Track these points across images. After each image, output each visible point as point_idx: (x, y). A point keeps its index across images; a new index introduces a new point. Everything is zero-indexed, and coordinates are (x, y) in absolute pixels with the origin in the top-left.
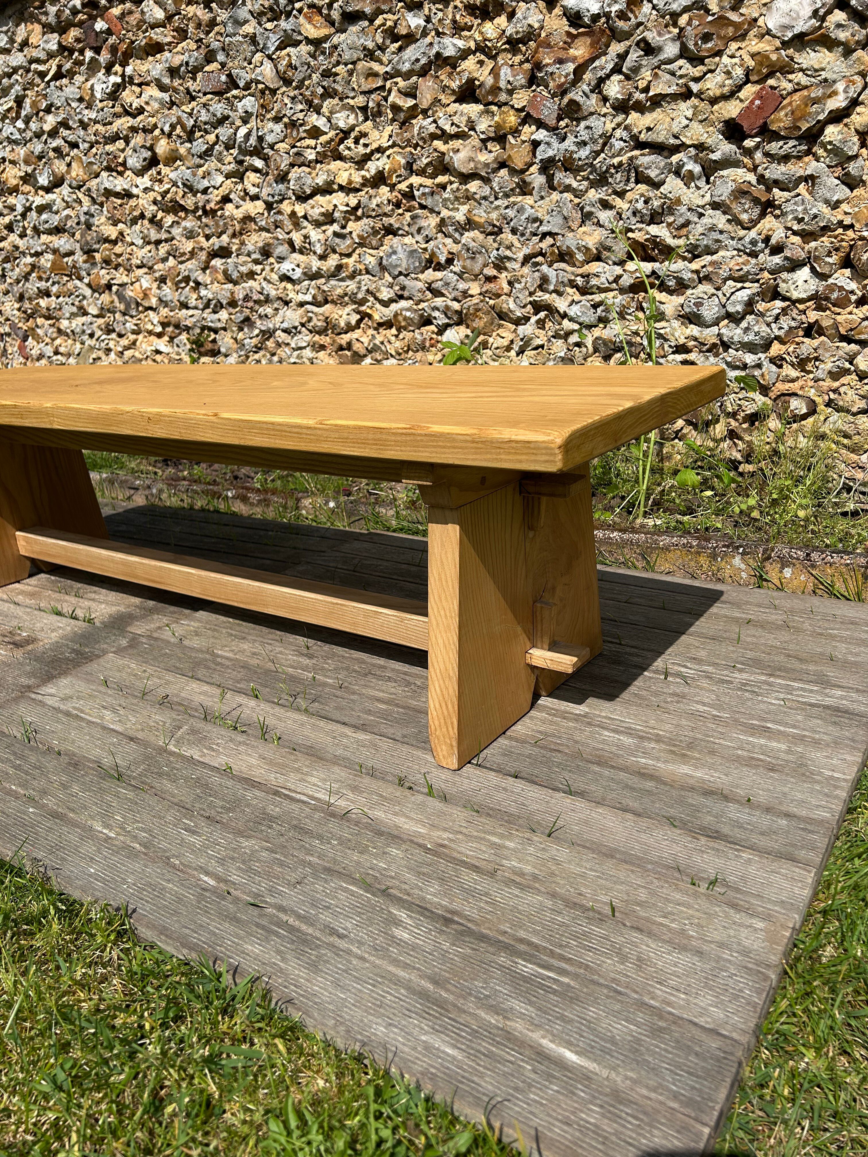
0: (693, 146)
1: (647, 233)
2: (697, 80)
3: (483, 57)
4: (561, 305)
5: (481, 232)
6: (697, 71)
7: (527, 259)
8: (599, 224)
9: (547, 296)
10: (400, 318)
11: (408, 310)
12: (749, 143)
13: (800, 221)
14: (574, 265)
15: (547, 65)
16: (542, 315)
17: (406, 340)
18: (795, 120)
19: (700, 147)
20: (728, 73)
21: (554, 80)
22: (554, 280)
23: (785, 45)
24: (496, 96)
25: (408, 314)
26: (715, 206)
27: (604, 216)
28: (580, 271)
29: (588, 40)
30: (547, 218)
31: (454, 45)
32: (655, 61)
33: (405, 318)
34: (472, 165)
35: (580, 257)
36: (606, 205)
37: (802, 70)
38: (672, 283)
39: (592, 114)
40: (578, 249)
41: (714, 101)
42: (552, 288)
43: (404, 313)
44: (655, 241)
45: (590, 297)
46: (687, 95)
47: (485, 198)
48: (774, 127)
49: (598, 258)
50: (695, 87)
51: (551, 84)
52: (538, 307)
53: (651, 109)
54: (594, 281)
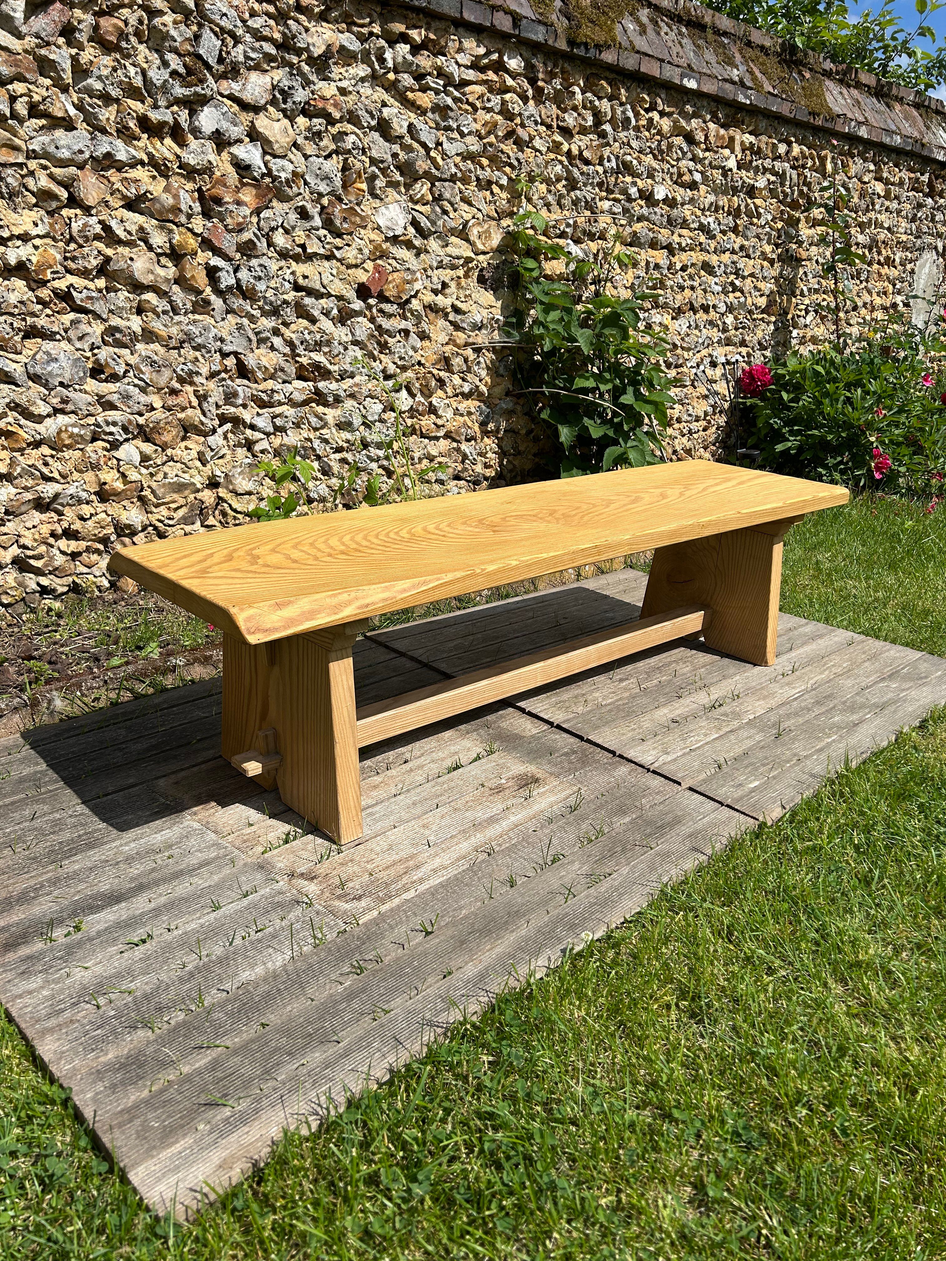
0: (336, 296)
1: (310, 358)
2: (338, 248)
3: (156, 174)
4: (247, 416)
5: (162, 346)
6: (338, 242)
7: (212, 375)
8: (272, 348)
9: (233, 410)
10: (64, 435)
11: (73, 425)
12: (372, 301)
13: (401, 358)
14: (256, 382)
15: (228, 203)
16: (228, 426)
17: (72, 461)
18: (399, 292)
19: (340, 298)
20: (360, 250)
21: (232, 218)
22: (241, 395)
23: (387, 239)
24: (177, 216)
25: (76, 430)
26: (355, 343)
27: (277, 341)
28: (261, 387)
29: (254, 192)
30: (229, 338)
31: (128, 152)
32: (307, 225)
33: (71, 436)
34: (151, 277)
35: (260, 375)
36: (276, 332)
37: (395, 258)
38: (331, 399)
39: (264, 255)
40: (260, 368)
41: (349, 267)
42: (240, 401)
43: (70, 429)
44: (317, 366)
45: (271, 410)
46: (329, 257)
47: (165, 312)
48: (387, 294)
49: (273, 377)
50: (338, 254)
51: (229, 221)
52: (223, 419)
53: (304, 262)
54: (276, 397)
